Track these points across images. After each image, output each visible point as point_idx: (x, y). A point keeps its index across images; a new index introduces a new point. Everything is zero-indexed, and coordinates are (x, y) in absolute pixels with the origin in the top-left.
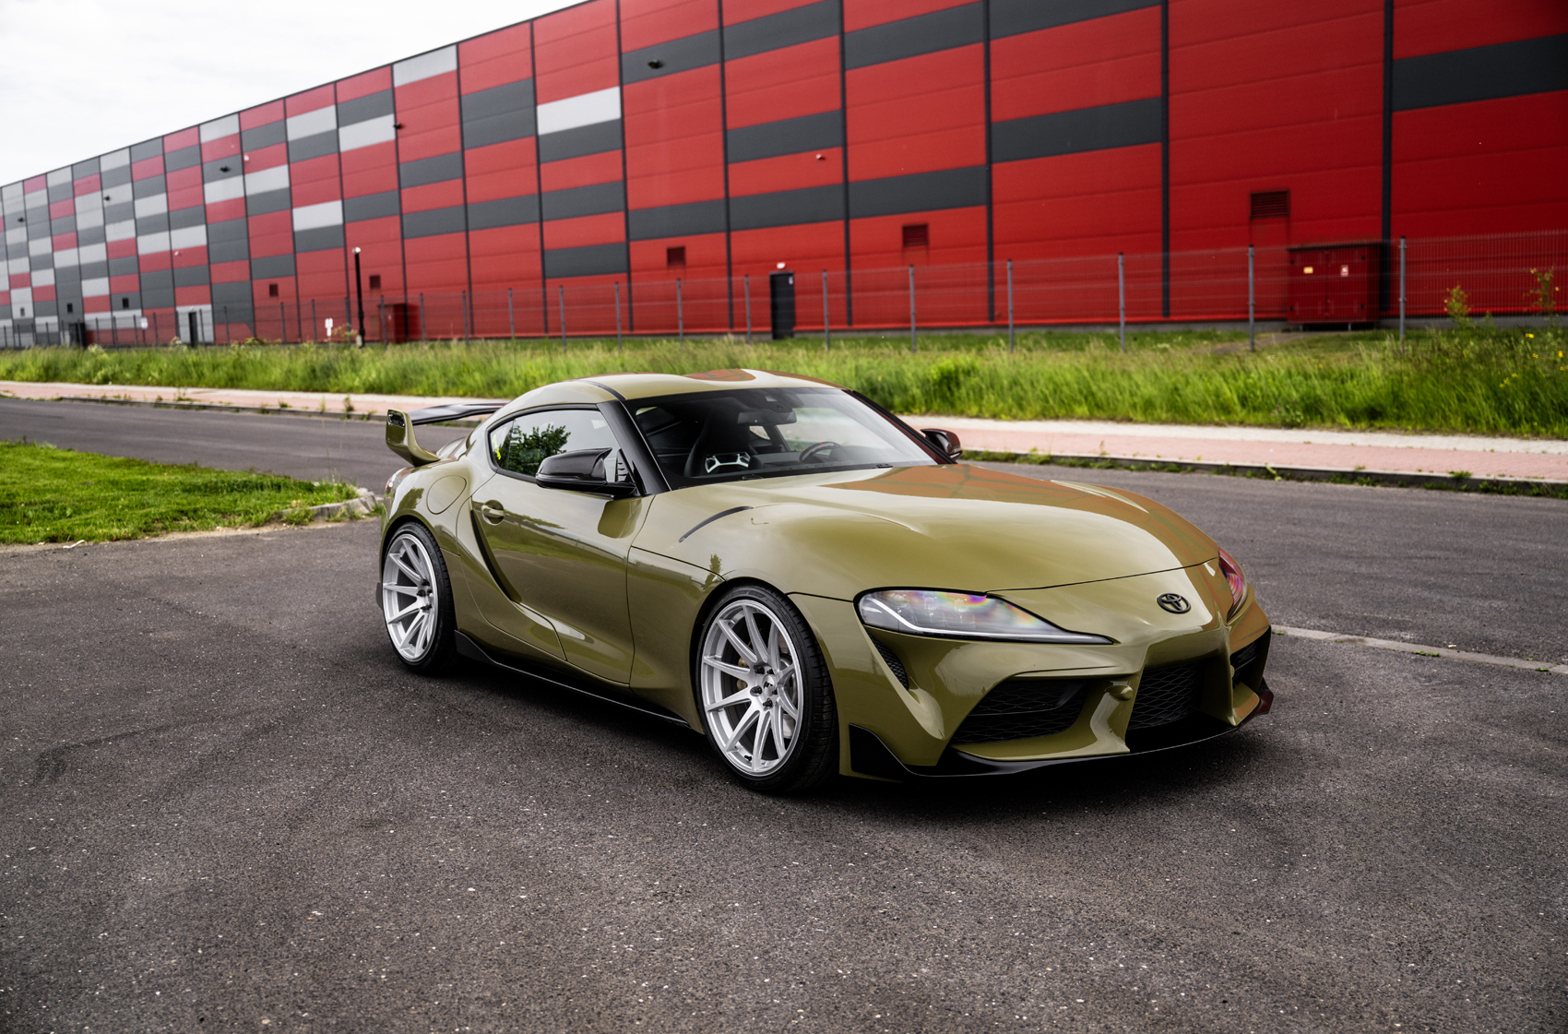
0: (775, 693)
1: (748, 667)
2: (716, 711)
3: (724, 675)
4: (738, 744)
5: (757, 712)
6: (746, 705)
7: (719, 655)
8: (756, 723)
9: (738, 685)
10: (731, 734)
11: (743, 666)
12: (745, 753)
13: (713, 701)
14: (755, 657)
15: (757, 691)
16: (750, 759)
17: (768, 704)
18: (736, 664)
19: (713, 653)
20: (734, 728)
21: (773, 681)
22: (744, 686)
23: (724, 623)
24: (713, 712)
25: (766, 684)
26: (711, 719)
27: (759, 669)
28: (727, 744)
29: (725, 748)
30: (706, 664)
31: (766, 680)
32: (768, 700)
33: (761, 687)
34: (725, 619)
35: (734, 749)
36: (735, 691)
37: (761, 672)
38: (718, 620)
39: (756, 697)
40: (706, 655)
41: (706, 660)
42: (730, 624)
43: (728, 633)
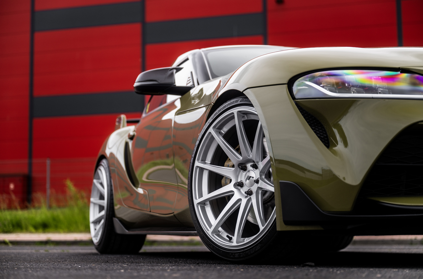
0: (257, 181)
1: (233, 166)
2: (203, 204)
3: (211, 174)
4: (220, 229)
5: (240, 200)
6: (229, 196)
8: (237, 210)
9: (223, 181)
10: (214, 222)
11: (228, 166)
12: (225, 234)
13: (201, 195)
14: (241, 158)
15: (240, 185)
16: (231, 239)
17: (249, 193)
18: (223, 166)
20: (216, 217)
21: (255, 174)
22: (228, 181)
23: (216, 132)
24: (200, 206)
25: (249, 178)
26: (198, 211)
27: (242, 167)
28: (210, 228)
29: (209, 232)
30: (197, 167)
31: (248, 174)
32: (249, 190)
33: (244, 181)
34: (217, 129)
35: (216, 232)
36: (220, 186)
37: (244, 168)
38: (211, 130)
39: (239, 190)
40: (198, 160)
41: (197, 164)
42: (220, 133)
43: (219, 140)
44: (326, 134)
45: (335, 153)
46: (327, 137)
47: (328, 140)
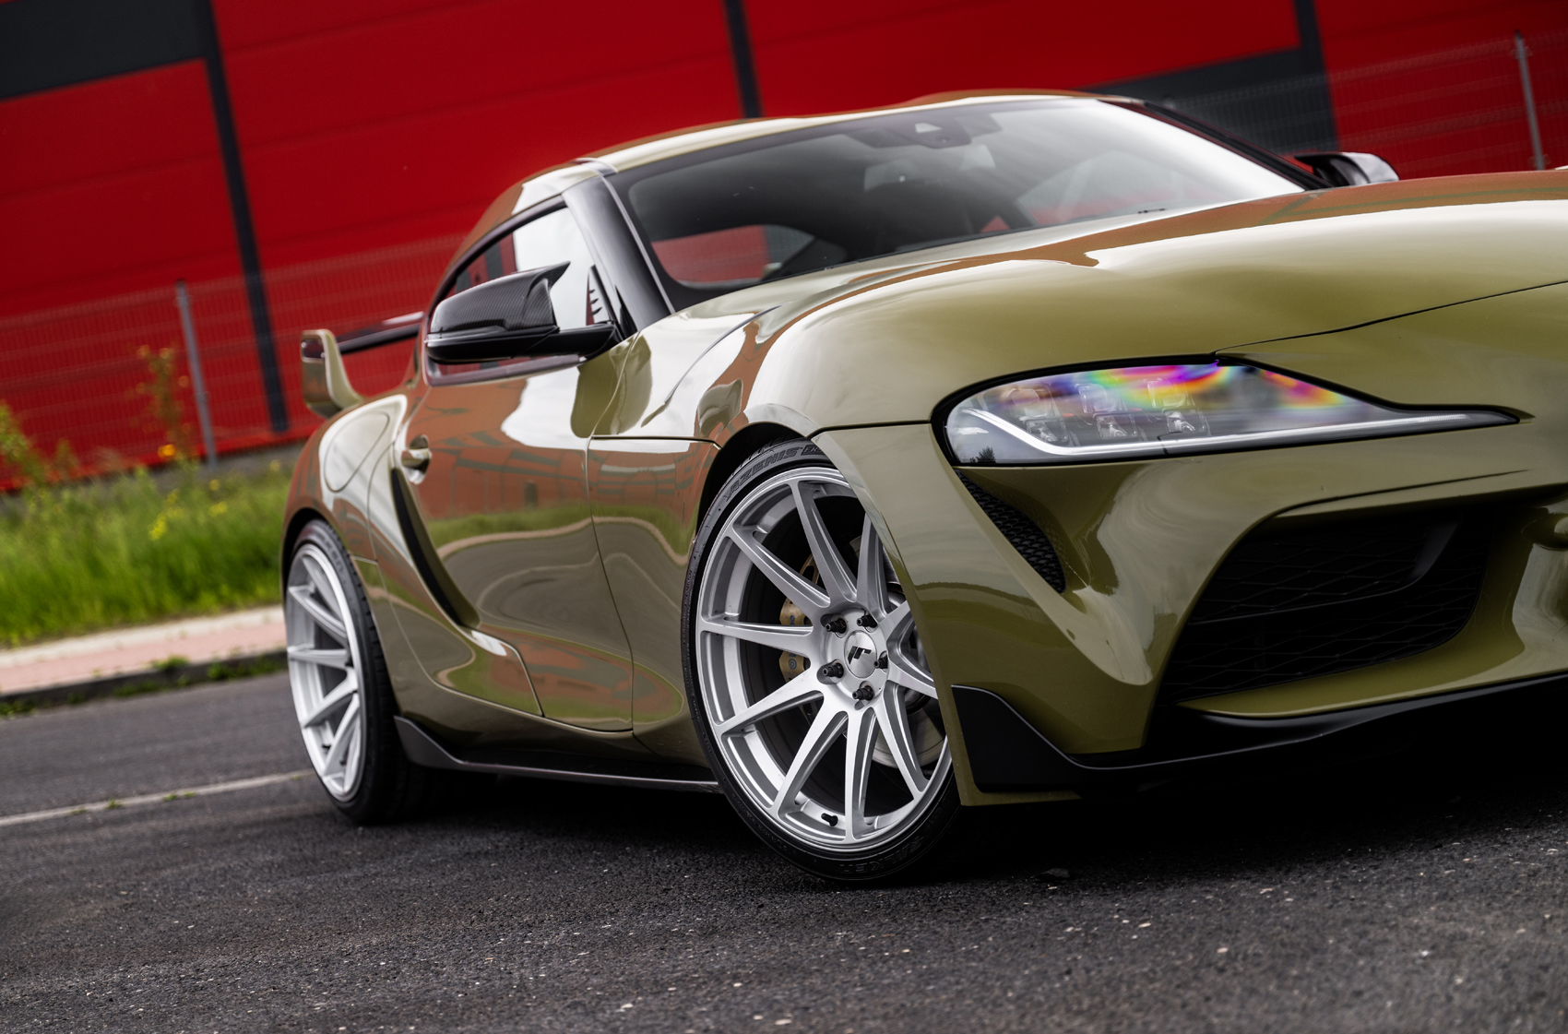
0: (882, 663)
1: (806, 622)
2: (738, 733)
3: (746, 648)
4: (800, 796)
5: (842, 715)
6: (811, 706)
7: (733, 609)
8: (840, 742)
9: (784, 664)
11: (792, 622)
12: (817, 812)
13: (729, 712)
14: (827, 600)
15: (833, 672)
16: (833, 821)
17: (865, 694)
18: (778, 623)
19: (719, 610)
21: (871, 641)
22: (800, 665)
23: (744, 534)
24: (732, 739)
25: (856, 652)
26: (729, 752)
27: (834, 622)
28: (773, 799)
29: (771, 809)
30: (705, 633)
31: (852, 642)
32: (863, 687)
33: (844, 661)
34: (745, 525)
35: (790, 807)
36: (780, 681)
37: (840, 627)
38: (728, 530)
39: (834, 685)
40: (705, 613)
41: (704, 623)
42: (755, 534)
43: (755, 553)
44: (1051, 551)
45: (1078, 604)
46: (1055, 559)
47: (1059, 568)
